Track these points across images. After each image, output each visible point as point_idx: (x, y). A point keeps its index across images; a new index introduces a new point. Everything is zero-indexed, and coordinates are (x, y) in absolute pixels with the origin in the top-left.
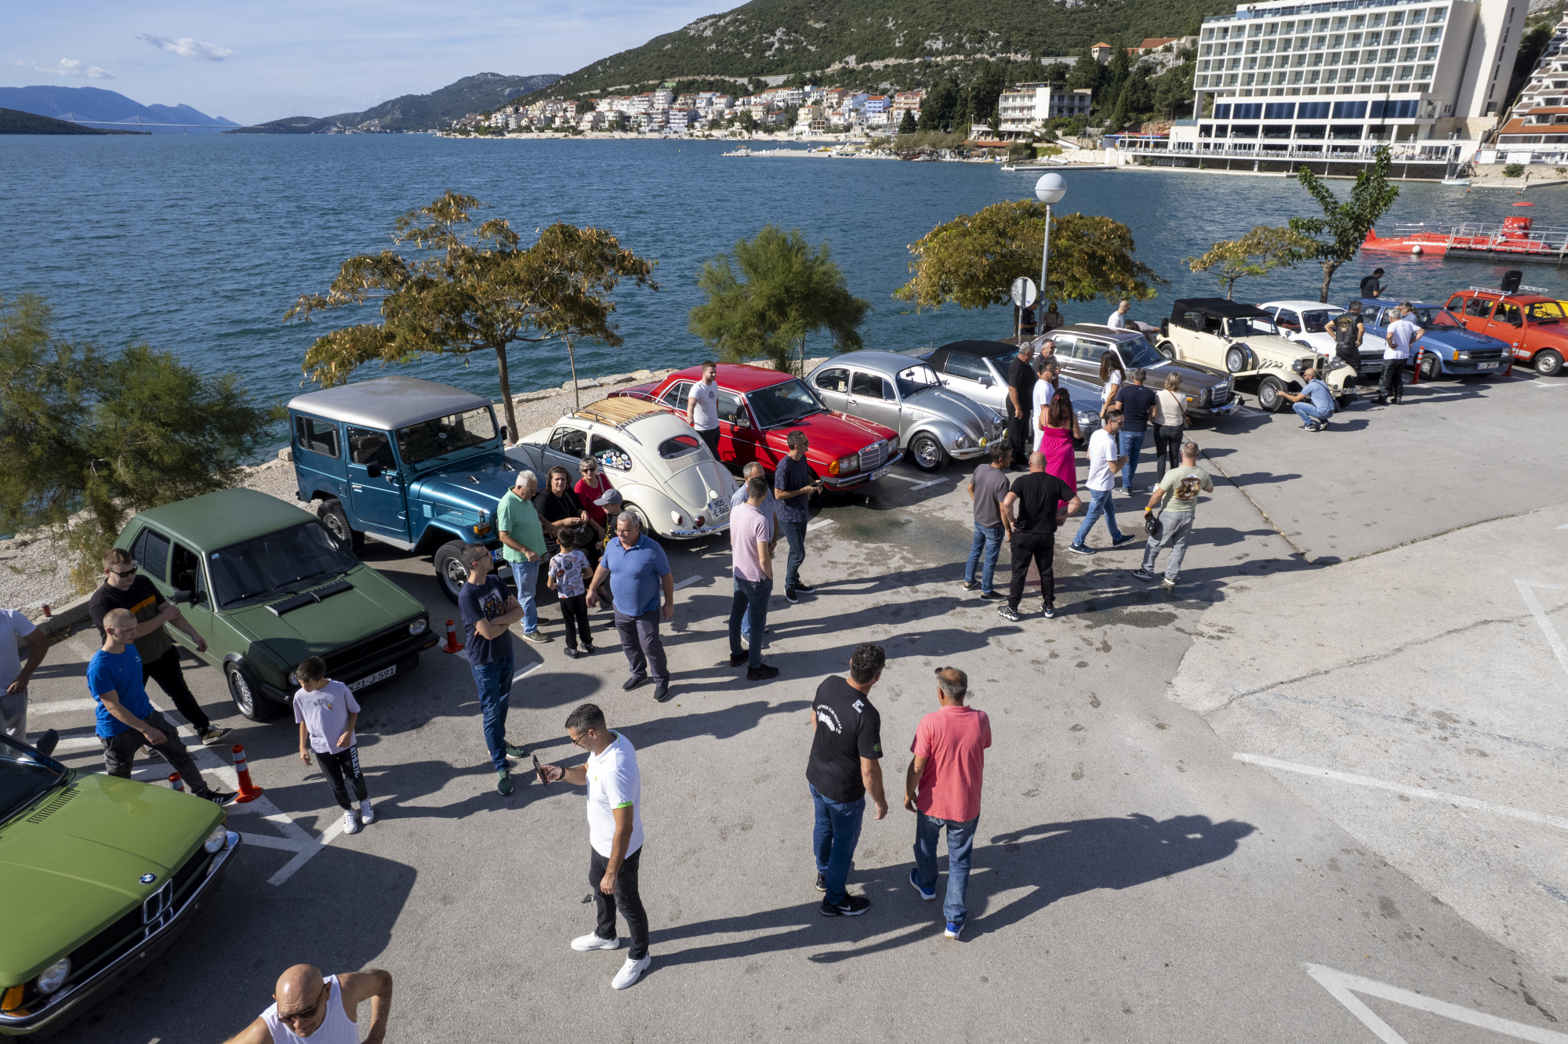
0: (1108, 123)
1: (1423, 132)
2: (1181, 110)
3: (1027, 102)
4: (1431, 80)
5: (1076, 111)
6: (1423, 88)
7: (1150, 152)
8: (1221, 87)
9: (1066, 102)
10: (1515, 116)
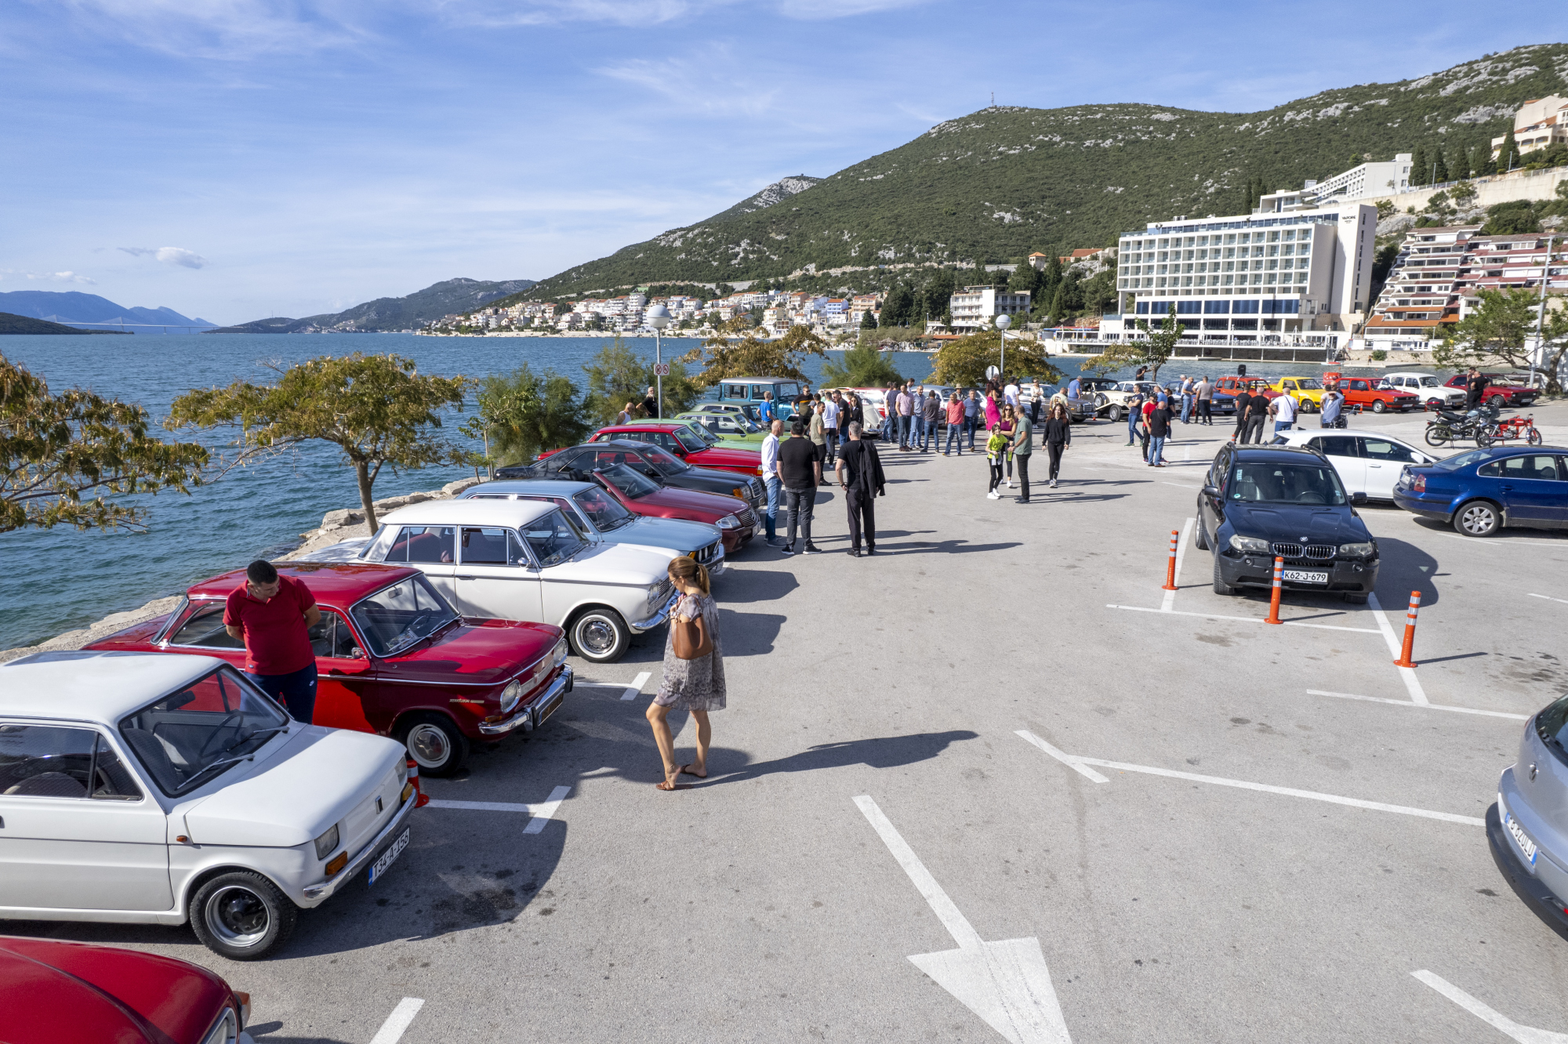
0: (1046, 318)
1: (1307, 324)
2: (1108, 307)
3: (974, 302)
4: (1307, 284)
5: (1018, 310)
6: (1302, 290)
7: (1083, 342)
8: (1140, 288)
9: (1009, 301)
10: (1376, 314)
